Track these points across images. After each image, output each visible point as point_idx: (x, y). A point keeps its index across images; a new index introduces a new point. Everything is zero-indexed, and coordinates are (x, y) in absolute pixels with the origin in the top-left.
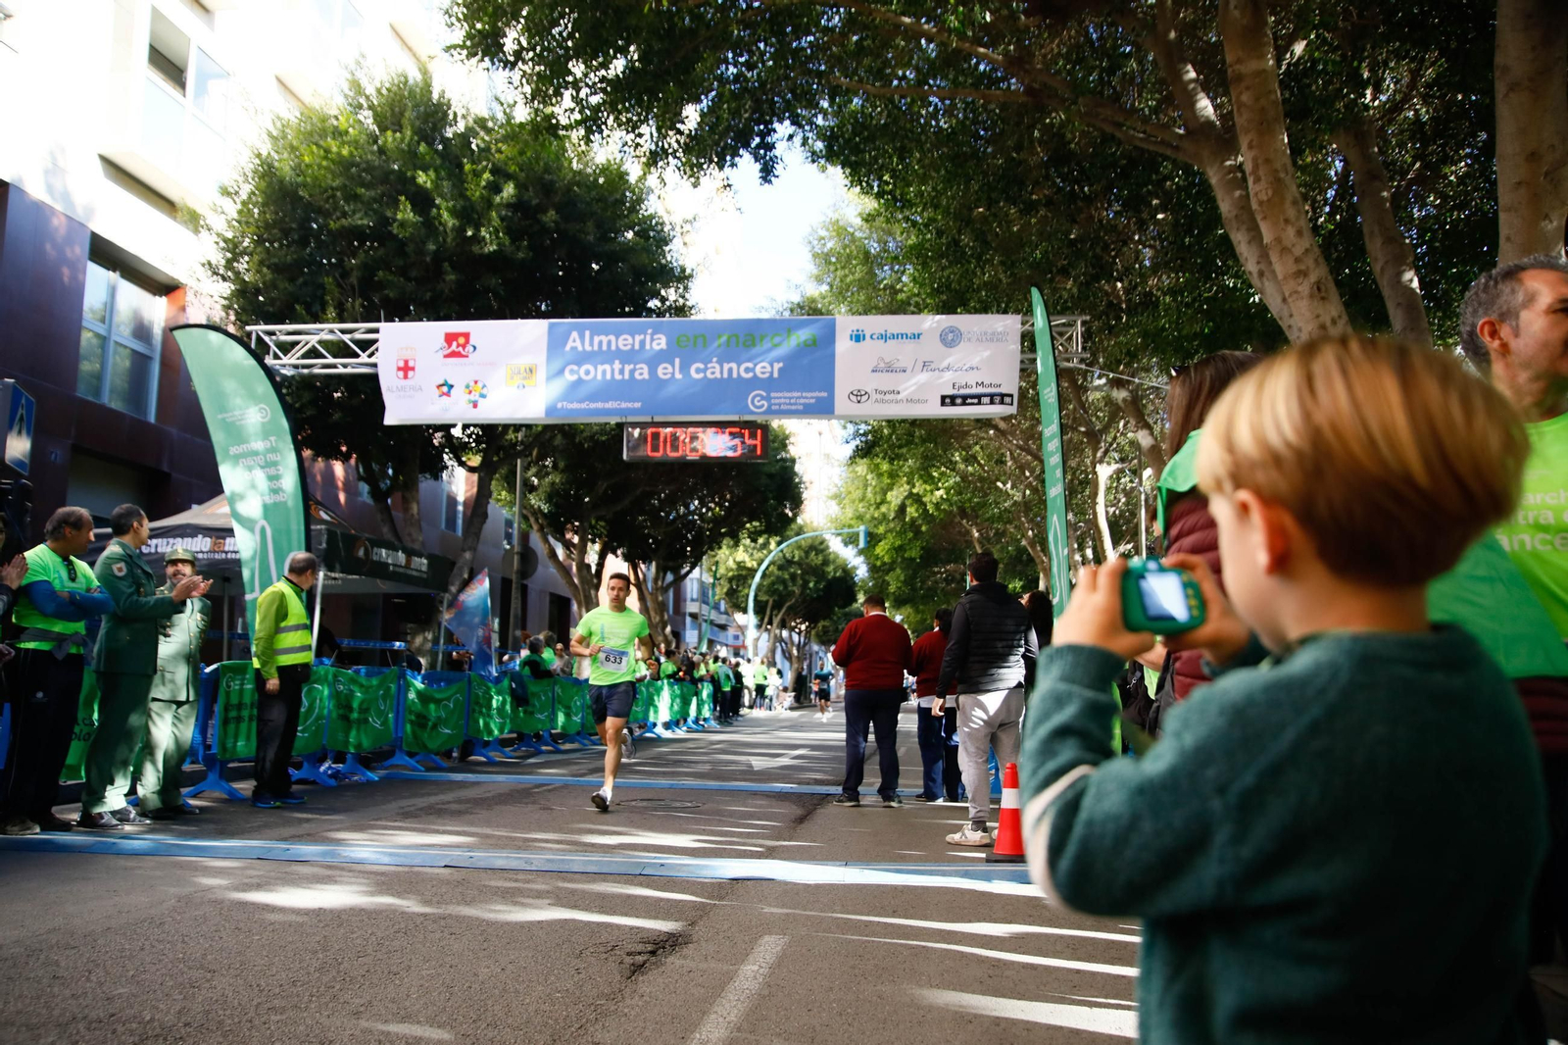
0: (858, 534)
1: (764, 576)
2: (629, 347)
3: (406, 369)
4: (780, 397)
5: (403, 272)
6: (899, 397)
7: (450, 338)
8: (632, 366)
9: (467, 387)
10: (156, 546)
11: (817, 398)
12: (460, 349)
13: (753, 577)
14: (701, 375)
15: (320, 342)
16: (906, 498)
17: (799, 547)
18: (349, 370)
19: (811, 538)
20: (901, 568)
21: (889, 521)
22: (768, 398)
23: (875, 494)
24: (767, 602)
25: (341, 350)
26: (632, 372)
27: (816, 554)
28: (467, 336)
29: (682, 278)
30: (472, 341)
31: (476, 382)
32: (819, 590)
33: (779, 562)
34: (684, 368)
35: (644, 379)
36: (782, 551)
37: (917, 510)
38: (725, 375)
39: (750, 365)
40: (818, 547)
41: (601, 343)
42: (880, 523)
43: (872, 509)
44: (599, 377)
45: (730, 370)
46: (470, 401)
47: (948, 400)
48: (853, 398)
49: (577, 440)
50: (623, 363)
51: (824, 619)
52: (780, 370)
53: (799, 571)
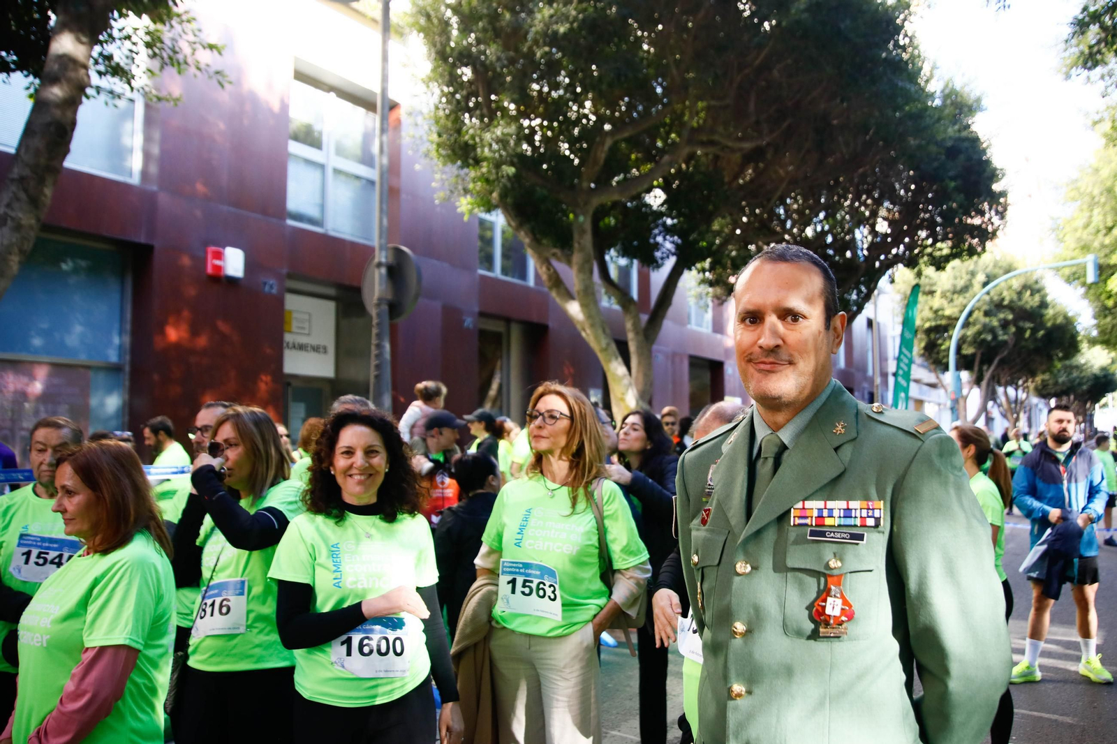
1: (966, 324)
13: (954, 327)
17: (1010, 288)
24: (972, 355)
27: (1032, 295)
32: (1036, 340)
33: (985, 307)
36: (988, 293)
40: (1033, 288)
43: (1100, 235)
51: (1044, 372)
53: (1010, 317)
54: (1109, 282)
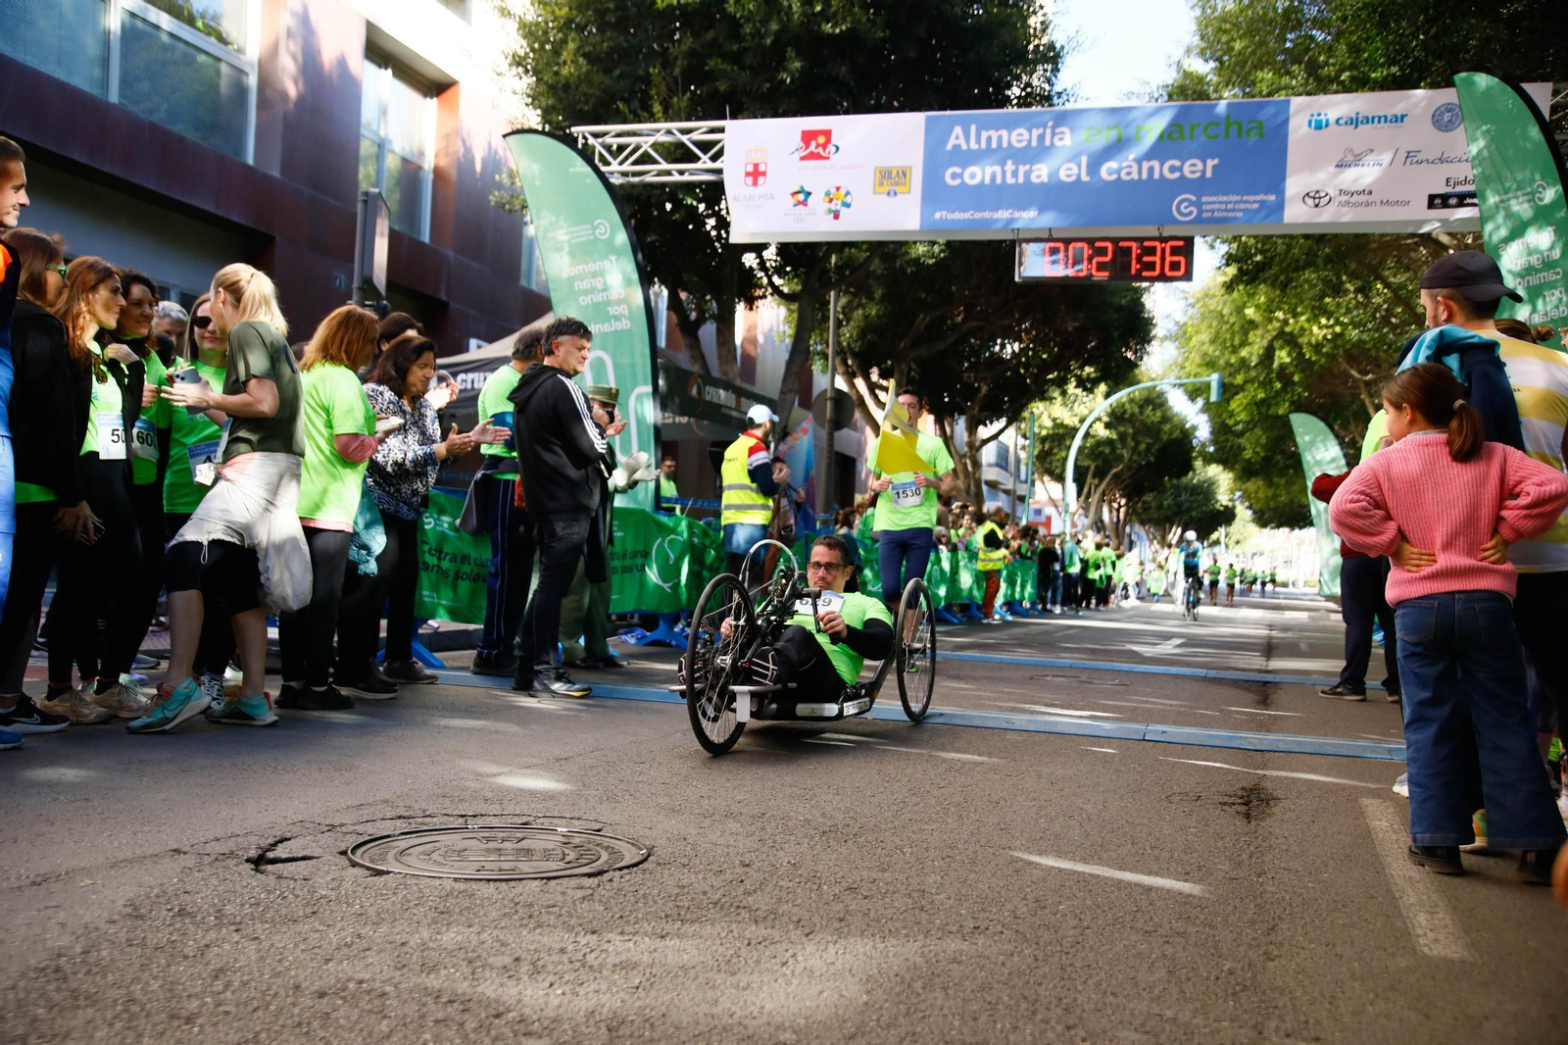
0: (1208, 385)
1: (1087, 435)
2: (1024, 144)
3: (756, 174)
4: (1214, 203)
5: (735, 58)
6: (1371, 198)
7: (808, 137)
8: (1027, 167)
9: (828, 194)
10: (473, 382)
11: (1262, 203)
12: (820, 150)
13: (1073, 437)
14: (1114, 177)
15: (654, 146)
16: (1276, 338)
17: (1131, 401)
18: (686, 178)
19: (1148, 389)
20: (1265, 430)
21: (1249, 368)
22: (1198, 204)
23: (1233, 334)
24: (1088, 468)
25: (680, 153)
26: (1027, 174)
27: (1153, 410)
28: (827, 134)
29: (1052, 57)
30: (834, 140)
31: (838, 189)
33: (1106, 419)
35: (1042, 184)
36: (1110, 404)
37: (1289, 355)
38: (1144, 176)
39: (1177, 163)
40: (1154, 401)
41: (989, 139)
42: (1238, 371)
43: (1227, 353)
44: (987, 181)
45: (1151, 170)
46: (830, 211)
47: (1438, 201)
48: (1310, 202)
49: (898, 264)
50: (1016, 163)
52: (1214, 167)
53: (1131, 431)
54: (1232, 403)
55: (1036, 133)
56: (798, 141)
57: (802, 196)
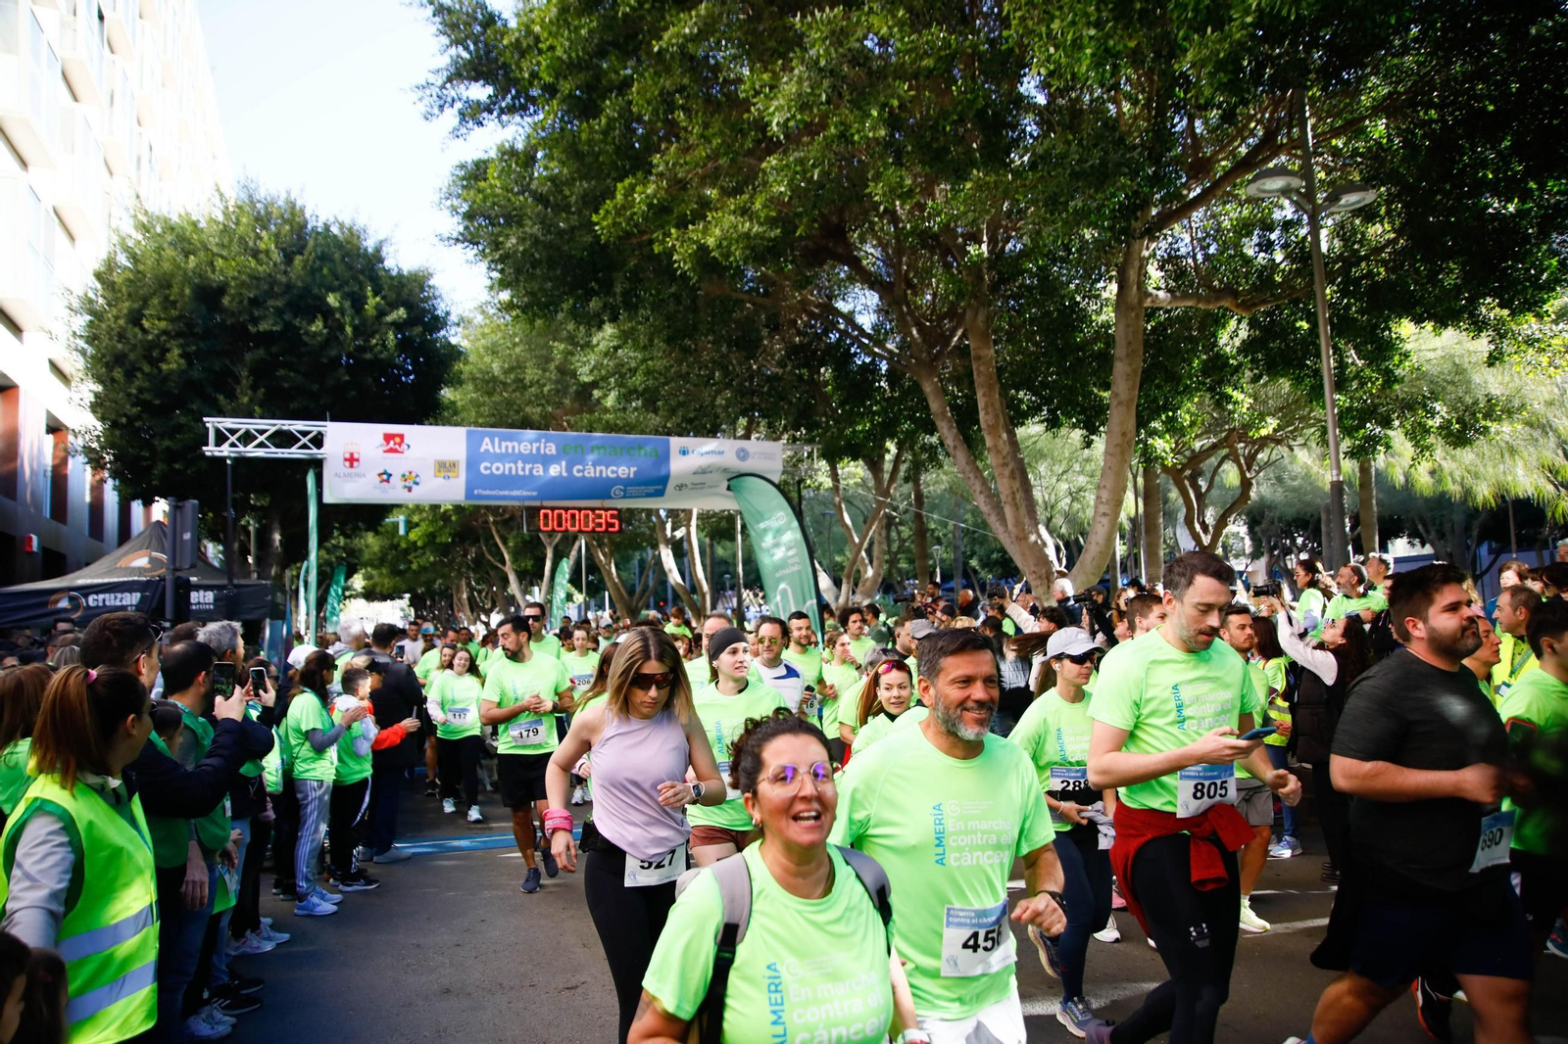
2: (529, 451)
3: (351, 460)
4: (632, 489)
7: (388, 438)
8: (531, 466)
9: (403, 475)
12: (397, 446)
14: (581, 474)
22: (625, 491)
26: (531, 470)
28: (402, 437)
31: (410, 473)
34: (569, 469)
35: (539, 475)
38: (598, 475)
39: (615, 468)
41: (507, 447)
44: (507, 472)
45: (601, 471)
46: (405, 486)
48: (677, 488)
50: (524, 462)
55: (535, 445)
56: (381, 438)
57: (385, 477)
